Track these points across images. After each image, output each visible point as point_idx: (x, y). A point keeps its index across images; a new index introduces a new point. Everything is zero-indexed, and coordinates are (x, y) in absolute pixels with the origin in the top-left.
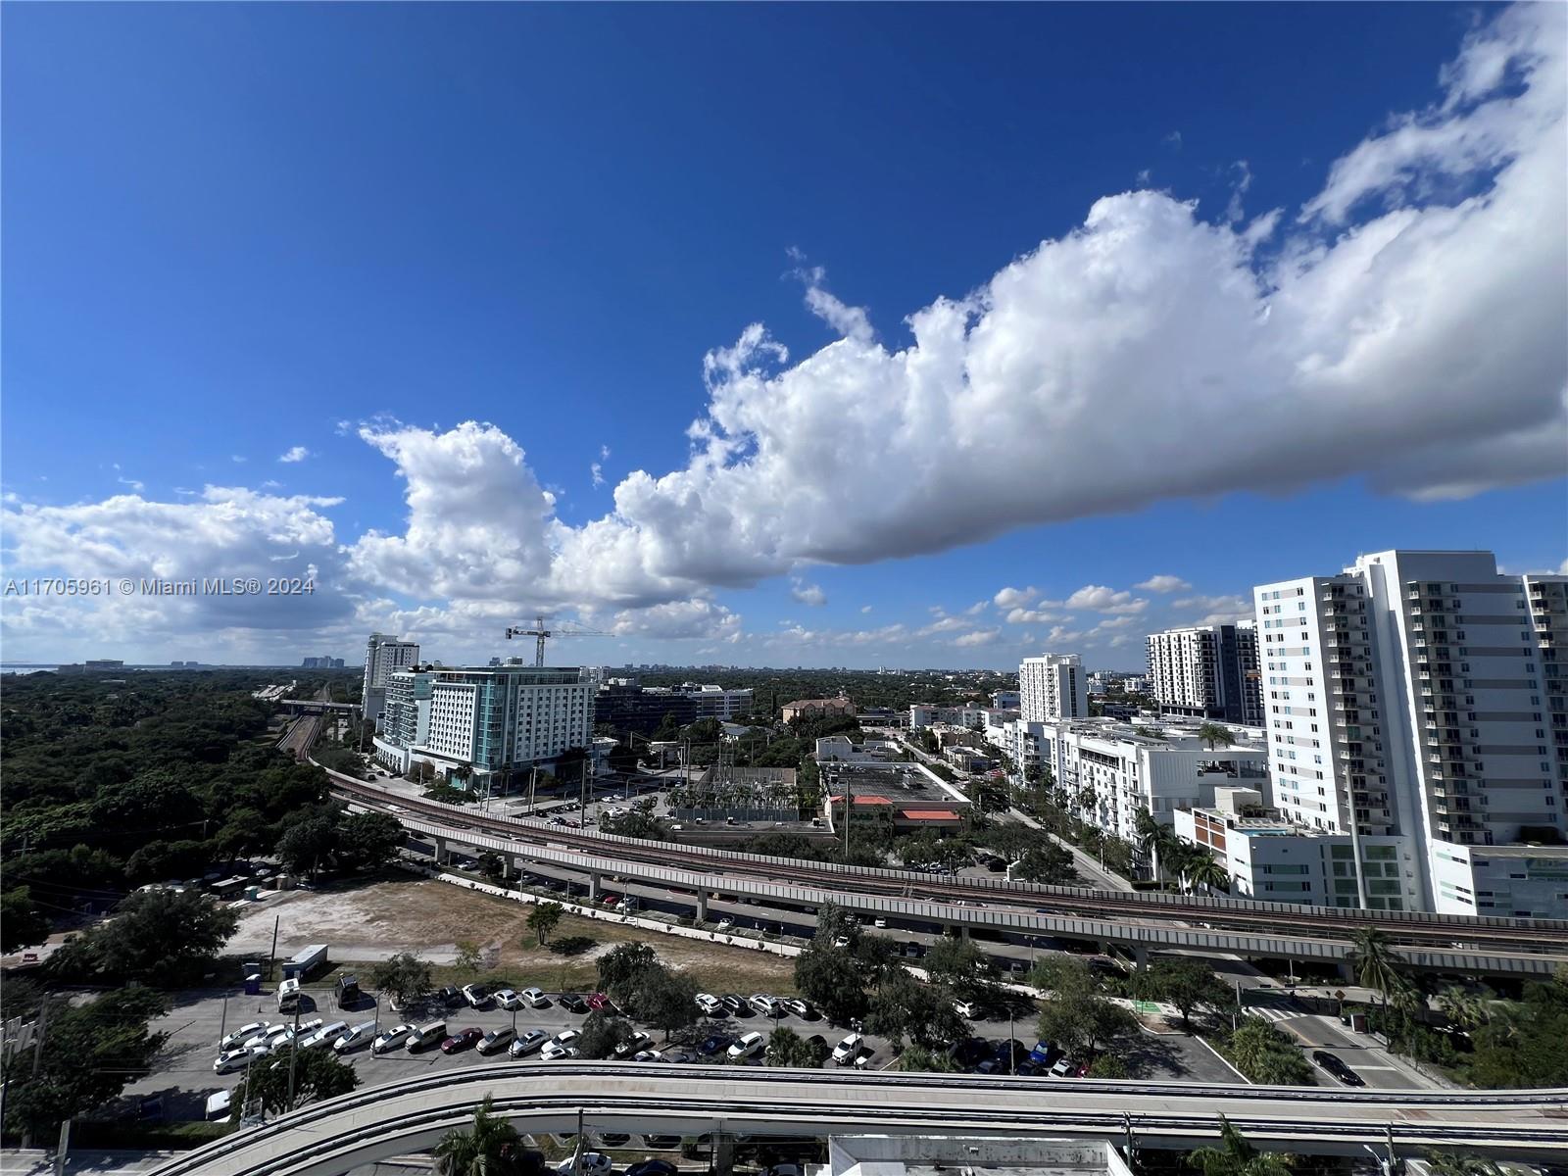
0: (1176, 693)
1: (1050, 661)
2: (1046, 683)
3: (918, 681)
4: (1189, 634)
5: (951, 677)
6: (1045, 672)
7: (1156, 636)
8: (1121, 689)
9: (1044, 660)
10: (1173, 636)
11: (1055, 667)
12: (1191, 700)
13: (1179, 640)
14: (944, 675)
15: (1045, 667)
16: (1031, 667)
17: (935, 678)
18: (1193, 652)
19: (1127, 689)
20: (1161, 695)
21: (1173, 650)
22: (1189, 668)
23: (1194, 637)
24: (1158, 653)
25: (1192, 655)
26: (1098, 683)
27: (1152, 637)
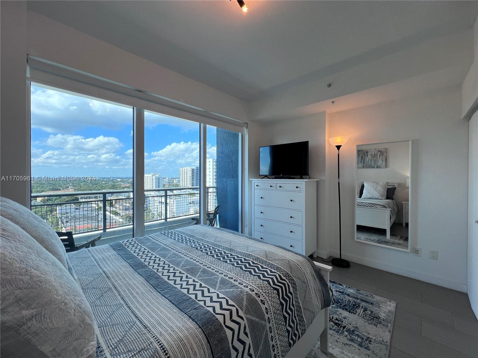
0: (185, 184)
1: (153, 176)
2: (151, 182)
3: (106, 181)
4: (189, 169)
5: (119, 180)
6: (151, 179)
7: (182, 169)
8: (173, 182)
9: (151, 175)
10: (185, 169)
11: (154, 177)
12: (189, 186)
13: (187, 170)
14: (117, 179)
15: (151, 177)
16: (147, 177)
17: (113, 180)
18: (190, 173)
19: (174, 182)
20: (182, 184)
21: (185, 173)
22: (189, 177)
23: (190, 170)
24: (182, 174)
25: (190, 174)
26: (167, 181)
27: (181, 169)
